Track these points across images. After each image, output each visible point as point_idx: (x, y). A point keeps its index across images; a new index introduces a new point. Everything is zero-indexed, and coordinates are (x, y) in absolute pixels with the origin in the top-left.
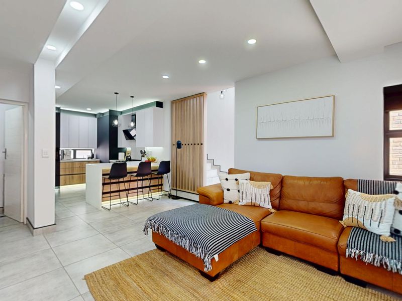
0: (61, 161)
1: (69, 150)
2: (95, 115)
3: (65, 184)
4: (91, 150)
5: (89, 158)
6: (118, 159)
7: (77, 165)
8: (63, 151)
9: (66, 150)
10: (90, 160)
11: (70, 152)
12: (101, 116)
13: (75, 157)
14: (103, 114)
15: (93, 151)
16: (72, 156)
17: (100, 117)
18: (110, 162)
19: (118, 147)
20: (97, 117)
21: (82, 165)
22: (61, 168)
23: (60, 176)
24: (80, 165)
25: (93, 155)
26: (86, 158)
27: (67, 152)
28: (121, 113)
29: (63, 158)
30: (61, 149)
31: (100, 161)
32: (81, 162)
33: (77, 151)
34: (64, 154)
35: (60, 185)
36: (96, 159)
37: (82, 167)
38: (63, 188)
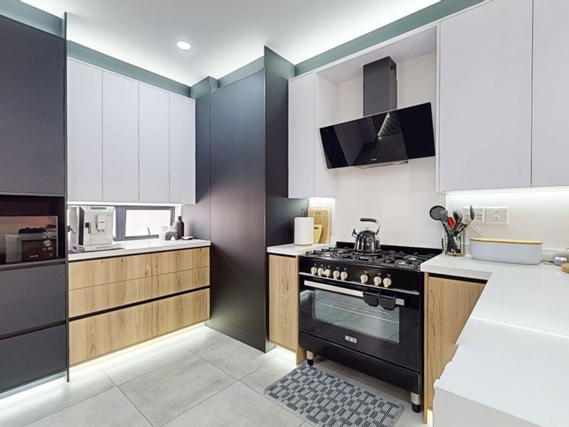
0: (71, 257)
1: (103, 208)
2: (188, 91)
3: (93, 354)
4: (172, 209)
5: (168, 237)
7: (136, 268)
8: (82, 212)
9: (94, 207)
10: (174, 243)
11: (111, 215)
12: (213, 90)
13: (121, 235)
14: (219, 83)
15: (177, 214)
18: (268, 254)
19: (289, 197)
20: (194, 94)
21: (154, 264)
22: (70, 288)
23: (71, 323)
24: (148, 268)
25: (181, 225)
26: (157, 236)
27: (97, 216)
28: (297, 70)
29: (81, 242)
30: (69, 203)
31: (212, 247)
32: (153, 254)
33: (129, 212)
34: (87, 225)
35: (70, 364)
36: (195, 241)
37: (154, 274)
38: (84, 373)
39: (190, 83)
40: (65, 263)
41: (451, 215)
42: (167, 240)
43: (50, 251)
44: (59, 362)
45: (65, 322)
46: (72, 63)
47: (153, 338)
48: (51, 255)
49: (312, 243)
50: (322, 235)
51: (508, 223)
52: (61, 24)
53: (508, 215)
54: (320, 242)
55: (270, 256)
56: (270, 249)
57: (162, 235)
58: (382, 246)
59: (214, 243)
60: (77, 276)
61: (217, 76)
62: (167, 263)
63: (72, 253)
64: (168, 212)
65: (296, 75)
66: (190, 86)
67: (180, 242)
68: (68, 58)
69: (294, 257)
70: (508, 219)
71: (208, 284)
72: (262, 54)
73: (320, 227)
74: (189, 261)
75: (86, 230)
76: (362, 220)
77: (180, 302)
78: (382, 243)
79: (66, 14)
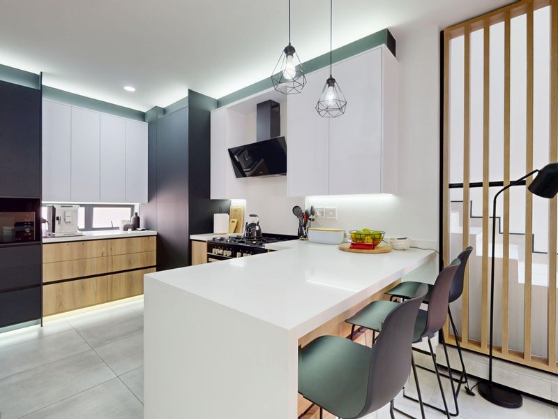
0: (44, 240)
1: (70, 206)
2: (142, 116)
3: (60, 309)
4: (132, 207)
5: (126, 229)
6: (211, 230)
7: (94, 250)
8: (54, 209)
9: (63, 206)
10: (130, 232)
11: (76, 211)
12: (160, 116)
13: (89, 226)
14: (164, 111)
15: (136, 210)
16: (82, 225)
17: (155, 121)
18: (190, 241)
19: (211, 198)
20: (148, 119)
21: (109, 248)
22: (44, 261)
23: (44, 286)
24: (104, 250)
25: (137, 220)
26: (118, 228)
27: (65, 212)
28: (218, 104)
29: (54, 231)
30: (43, 202)
31: (158, 236)
32: (108, 241)
33: (95, 209)
34: (58, 218)
35: (44, 314)
36: (146, 231)
37: (109, 254)
38: (54, 323)
39: (144, 110)
40: (41, 244)
41: (304, 212)
42: (124, 230)
43: (30, 236)
44: (34, 312)
45: (39, 285)
46: (47, 102)
47: (107, 302)
48: (30, 238)
49: (227, 232)
50: (236, 227)
51: (336, 218)
52: (37, 78)
53: (337, 213)
54: (234, 232)
55: (193, 242)
56: (192, 237)
57: (121, 226)
58: (263, 234)
59: (159, 232)
60: (48, 254)
61: (163, 106)
62: (120, 247)
63: (46, 237)
64: (130, 209)
65: (218, 107)
66: (145, 111)
67: (135, 232)
68: (43, 99)
69: (205, 242)
70: (337, 215)
71: (155, 264)
72: (186, 94)
73: (236, 220)
74: (138, 246)
75: (57, 222)
76: (251, 216)
77: (130, 276)
78: (263, 231)
79: (41, 73)
